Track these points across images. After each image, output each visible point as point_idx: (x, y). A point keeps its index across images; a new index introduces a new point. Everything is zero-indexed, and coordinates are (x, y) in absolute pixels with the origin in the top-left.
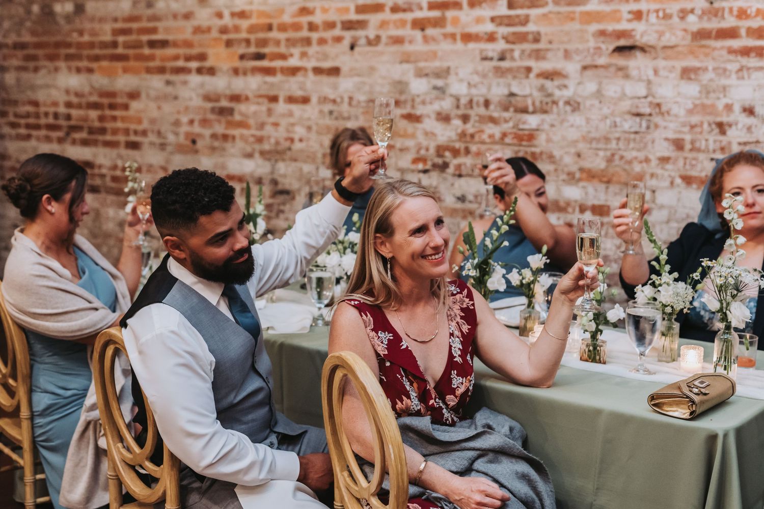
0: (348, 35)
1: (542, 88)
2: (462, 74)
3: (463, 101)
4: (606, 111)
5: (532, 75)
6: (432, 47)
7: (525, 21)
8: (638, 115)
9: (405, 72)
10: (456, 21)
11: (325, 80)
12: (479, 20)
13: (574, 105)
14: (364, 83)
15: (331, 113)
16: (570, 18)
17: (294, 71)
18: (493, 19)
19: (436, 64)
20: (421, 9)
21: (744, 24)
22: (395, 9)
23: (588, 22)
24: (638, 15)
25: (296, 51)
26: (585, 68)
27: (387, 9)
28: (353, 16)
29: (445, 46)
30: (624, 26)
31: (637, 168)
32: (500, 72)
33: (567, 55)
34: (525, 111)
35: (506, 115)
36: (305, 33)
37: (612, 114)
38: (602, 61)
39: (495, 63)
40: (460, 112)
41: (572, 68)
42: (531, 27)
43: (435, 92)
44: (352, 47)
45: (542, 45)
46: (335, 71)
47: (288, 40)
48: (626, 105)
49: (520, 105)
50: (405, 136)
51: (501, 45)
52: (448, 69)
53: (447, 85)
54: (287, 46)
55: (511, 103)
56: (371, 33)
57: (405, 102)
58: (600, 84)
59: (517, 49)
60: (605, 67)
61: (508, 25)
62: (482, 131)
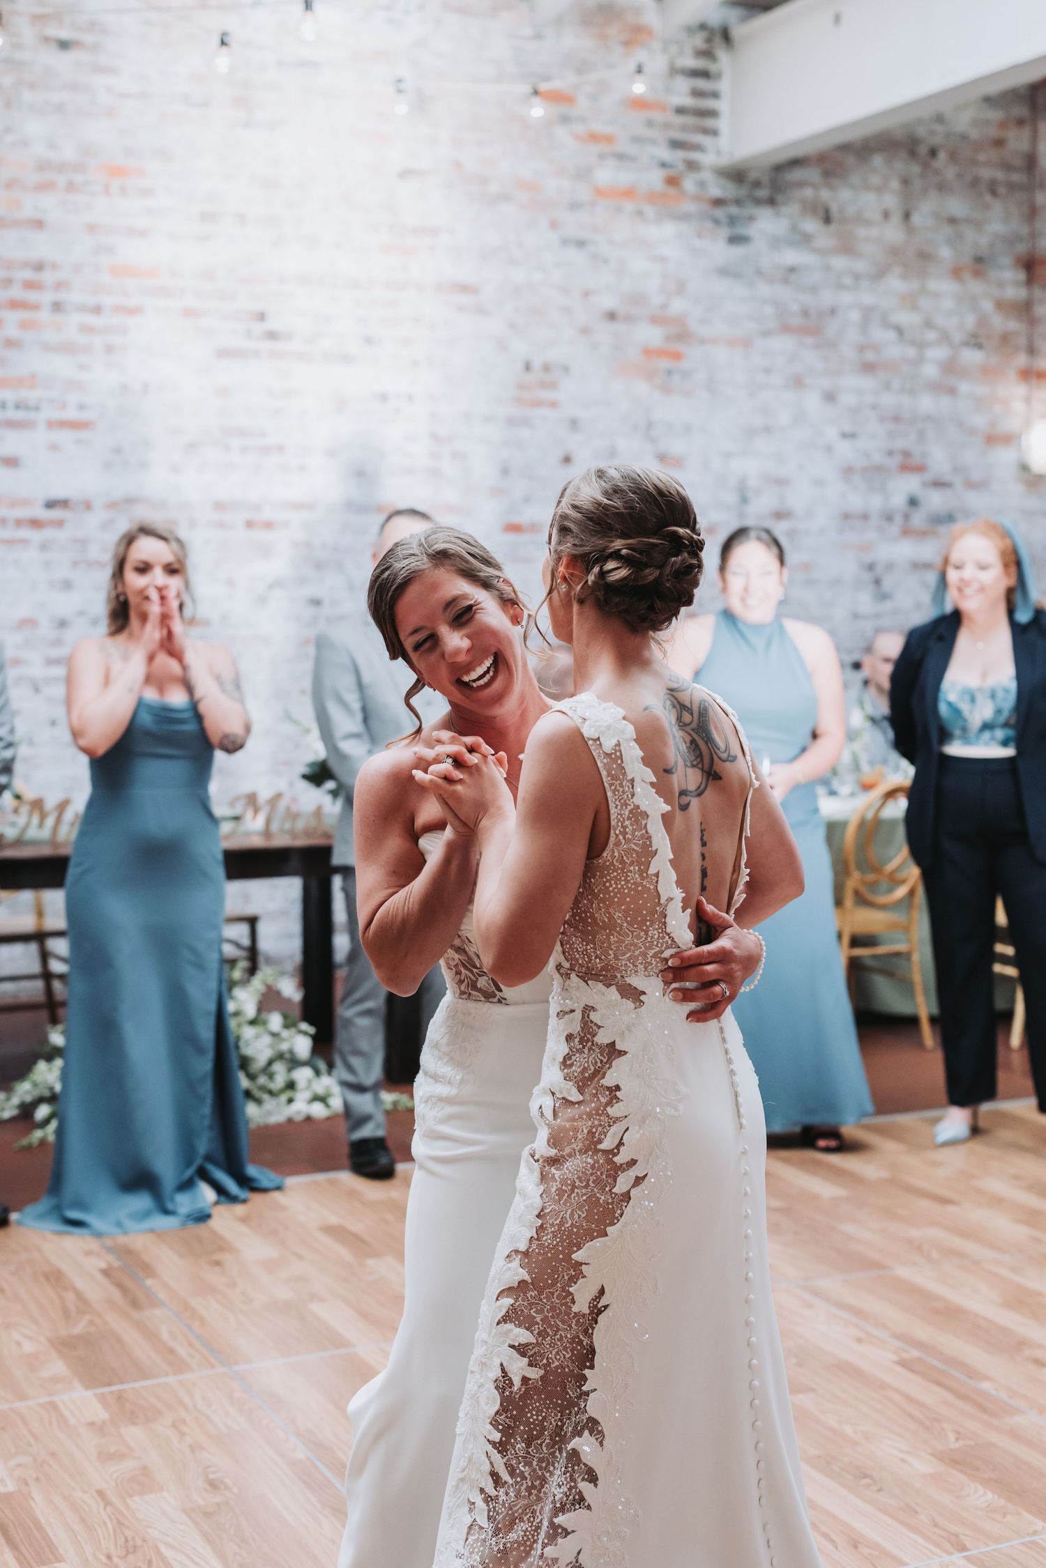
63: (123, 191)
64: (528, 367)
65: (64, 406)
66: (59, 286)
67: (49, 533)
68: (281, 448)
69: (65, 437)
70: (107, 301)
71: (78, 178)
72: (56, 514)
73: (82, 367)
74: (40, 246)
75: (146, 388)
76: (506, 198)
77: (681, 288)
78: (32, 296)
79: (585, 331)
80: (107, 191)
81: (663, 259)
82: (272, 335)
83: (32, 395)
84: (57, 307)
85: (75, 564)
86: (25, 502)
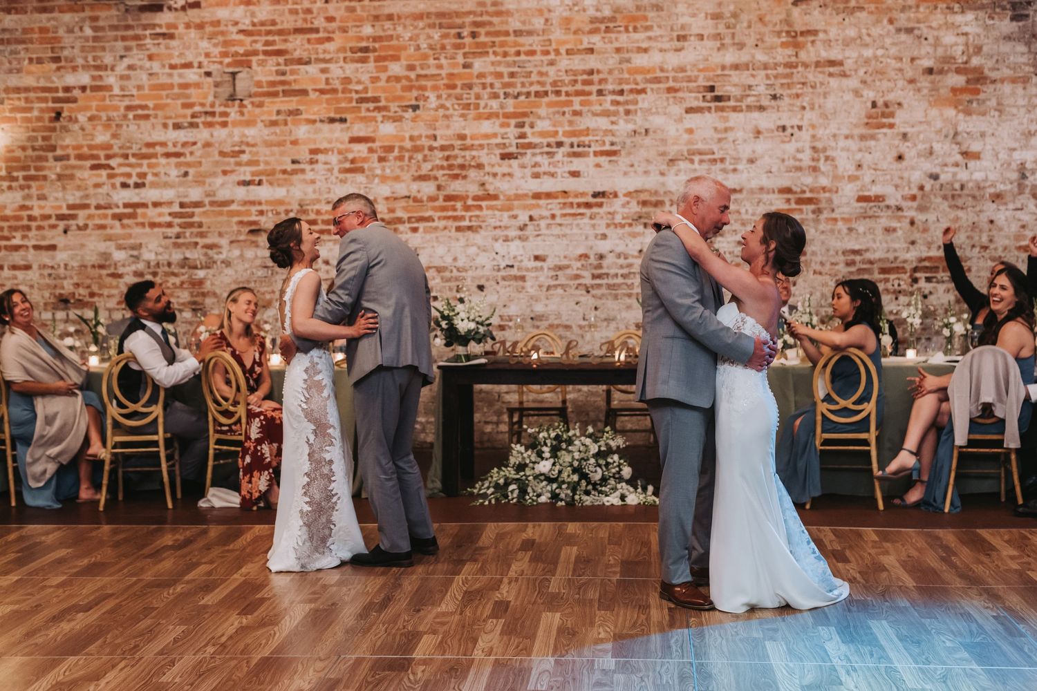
0: (62, 224)
1: (206, 254)
2: (150, 247)
3: (152, 264)
4: (247, 266)
5: (199, 247)
6: (128, 231)
7: (192, 215)
8: (266, 267)
9: (110, 247)
10: (144, 215)
11: (44, 253)
12: (160, 215)
13: (227, 263)
14: (77, 255)
15: (50, 275)
16: (221, 213)
17: (17, 248)
18: (170, 214)
19: (132, 241)
20: (118, 207)
21: (320, 218)
22: (98, 207)
23: (232, 216)
24: (261, 213)
25: (18, 235)
26: (232, 242)
27: (93, 207)
28: (65, 211)
29: (138, 230)
30: (254, 218)
31: (268, 297)
32: (176, 245)
33: (220, 235)
34: (196, 268)
35: (183, 271)
36: (25, 222)
37: (251, 267)
38: (242, 238)
39: (173, 240)
40: (151, 270)
41: (224, 242)
42: (196, 219)
43: (132, 259)
44: (65, 232)
45: (204, 229)
46: (53, 248)
47: (10, 227)
48: (258, 262)
49: (192, 264)
50: (111, 287)
51: (177, 229)
52: (141, 244)
53: (140, 254)
54: (10, 231)
55: (185, 263)
56: (81, 222)
57: (110, 266)
58: (242, 251)
59: (188, 232)
60: (245, 241)
61: (181, 217)
62: (167, 281)
63: (635, 29)
64: (874, 105)
65: (604, 143)
66: (601, 81)
67: (595, 210)
68: (722, 160)
69: (603, 160)
70: (626, 87)
71: (611, 25)
72: (598, 200)
73: (613, 123)
74: (592, 62)
75: (647, 131)
76: (861, 9)
77: (978, 50)
78: (587, 88)
79: (912, 81)
80: (627, 30)
81: (966, 34)
82: (718, 99)
83: (586, 139)
84: (600, 93)
85: (608, 226)
86: (583, 194)
